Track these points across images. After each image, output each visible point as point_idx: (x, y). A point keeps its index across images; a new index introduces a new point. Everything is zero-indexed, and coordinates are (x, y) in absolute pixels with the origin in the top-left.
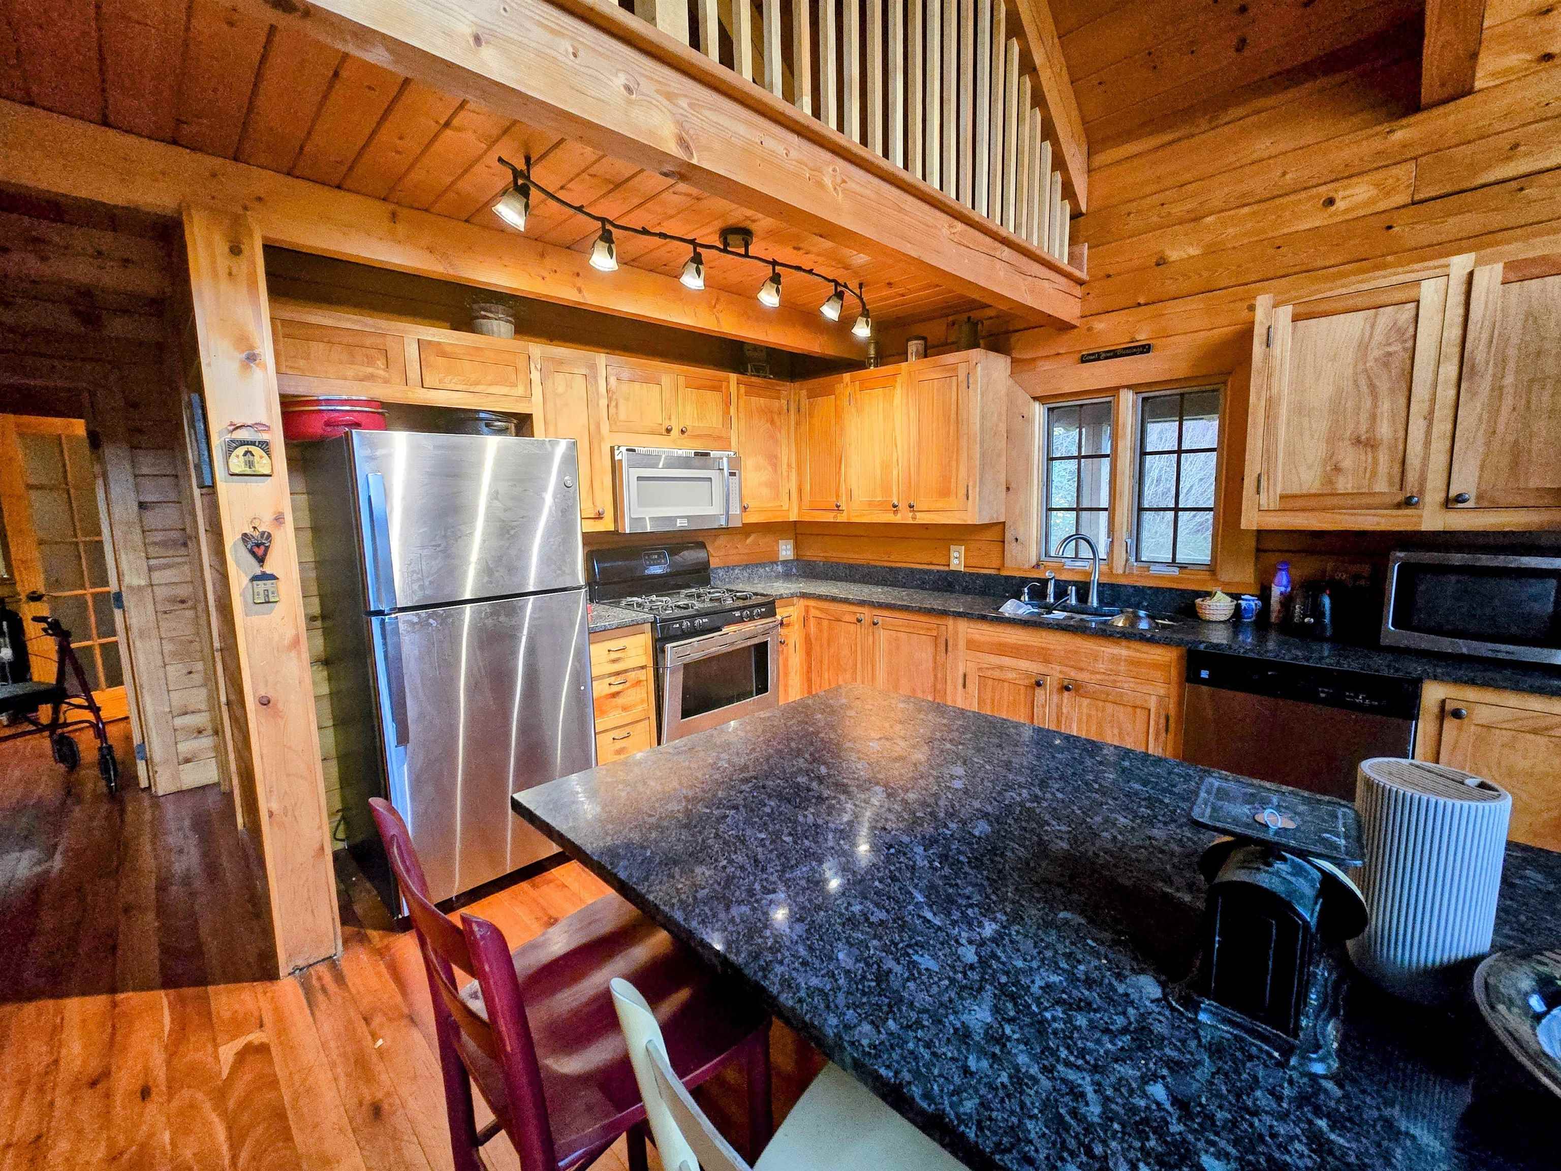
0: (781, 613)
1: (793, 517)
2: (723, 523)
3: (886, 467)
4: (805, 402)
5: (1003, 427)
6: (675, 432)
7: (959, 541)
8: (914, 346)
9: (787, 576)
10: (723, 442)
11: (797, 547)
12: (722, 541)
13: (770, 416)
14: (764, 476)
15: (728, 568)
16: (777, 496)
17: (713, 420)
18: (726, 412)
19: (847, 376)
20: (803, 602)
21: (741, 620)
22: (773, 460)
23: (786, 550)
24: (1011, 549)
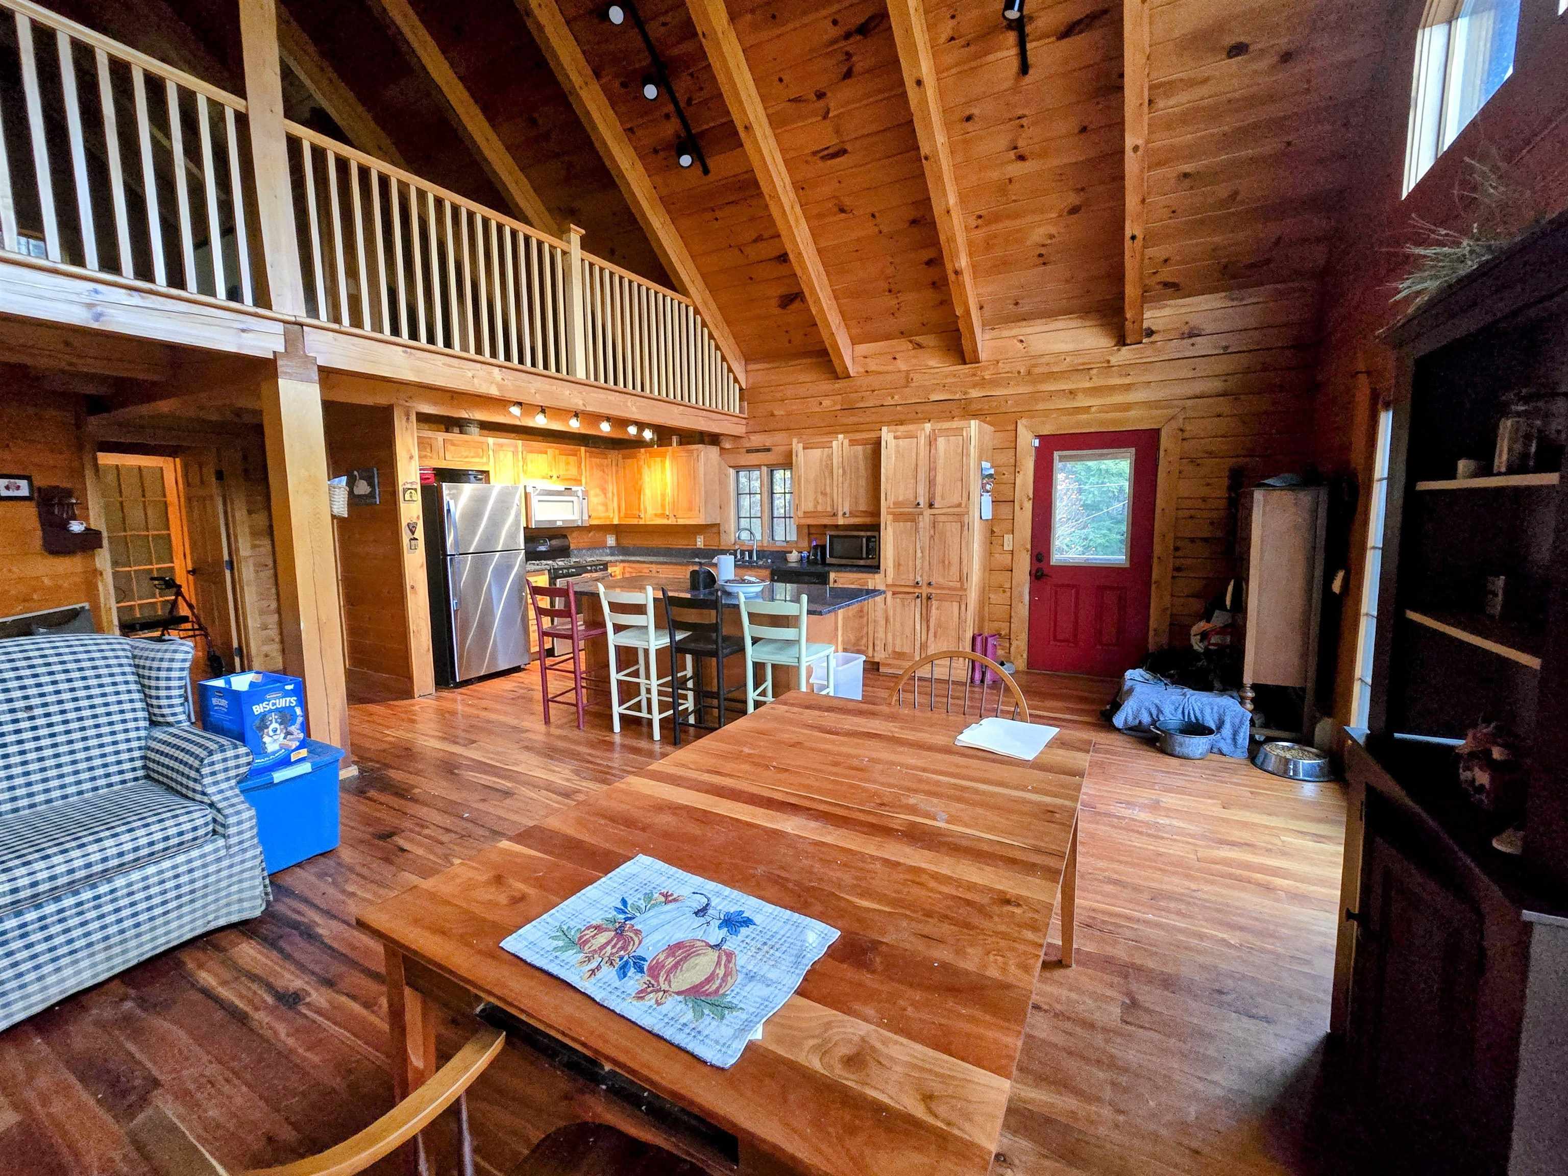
0: (610, 570)
1: (616, 522)
2: (580, 524)
3: (663, 496)
4: (621, 460)
5: (717, 479)
6: (555, 478)
7: (699, 533)
8: (675, 439)
9: (612, 554)
10: (578, 482)
11: (617, 539)
12: (575, 534)
13: (601, 467)
14: (601, 499)
15: (579, 550)
16: (607, 510)
17: (573, 472)
18: (579, 467)
19: (642, 450)
20: (622, 565)
21: (591, 571)
22: (604, 490)
23: (611, 541)
24: (723, 536)
